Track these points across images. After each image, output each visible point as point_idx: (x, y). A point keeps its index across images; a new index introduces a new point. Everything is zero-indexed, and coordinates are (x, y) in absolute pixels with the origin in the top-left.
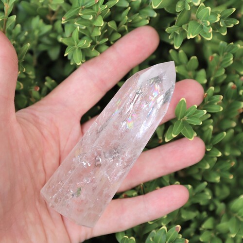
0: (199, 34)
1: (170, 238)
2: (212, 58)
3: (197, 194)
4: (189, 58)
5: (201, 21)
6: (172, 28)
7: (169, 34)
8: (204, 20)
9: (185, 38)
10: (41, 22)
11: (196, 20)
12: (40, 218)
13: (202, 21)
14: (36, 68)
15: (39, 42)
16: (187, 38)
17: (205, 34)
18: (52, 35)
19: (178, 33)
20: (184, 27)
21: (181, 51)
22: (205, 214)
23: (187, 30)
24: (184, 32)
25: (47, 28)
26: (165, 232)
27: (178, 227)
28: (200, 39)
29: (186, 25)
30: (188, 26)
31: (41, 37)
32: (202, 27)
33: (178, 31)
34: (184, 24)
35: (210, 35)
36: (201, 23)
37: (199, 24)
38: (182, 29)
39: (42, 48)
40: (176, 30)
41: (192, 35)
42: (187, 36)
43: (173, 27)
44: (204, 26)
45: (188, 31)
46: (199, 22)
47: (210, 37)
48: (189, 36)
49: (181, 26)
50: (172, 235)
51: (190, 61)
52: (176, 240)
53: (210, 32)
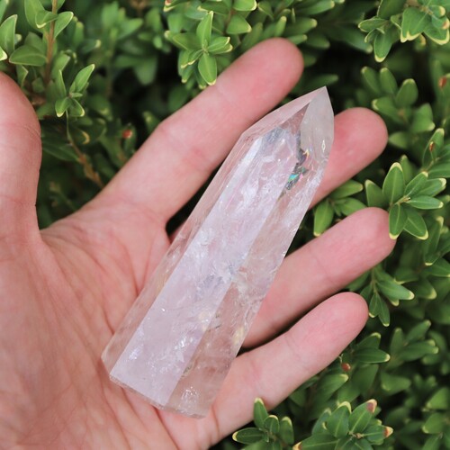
0: (423, 34)
1: (356, 425)
2: (445, 81)
3: (411, 343)
4: (399, 83)
5: (427, 7)
6: (371, 22)
7: (365, 34)
8: (433, 6)
9: (396, 41)
10: (122, 13)
11: (418, 7)
12: (115, 418)
13: (430, 8)
14: (112, 101)
15: (119, 52)
16: (400, 41)
17: (435, 32)
18: (143, 37)
19: (383, 32)
20: (394, 19)
21: (383, 70)
22: (432, 381)
23: (400, 25)
24: (393, 29)
25: (133, 25)
26: (348, 412)
27: (371, 404)
28: (424, 42)
29: (398, 16)
30: (401, 18)
31: (121, 42)
32: (429, 19)
33: (382, 27)
34: (394, 14)
35: (445, 34)
36: (427, 12)
37: (423, 13)
38: (390, 23)
39: (123, 62)
40: (379, 27)
41: (411, 34)
42: (398, 36)
43: (373, 19)
44: (434, 16)
45: (401, 29)
46: (422, 10)
47: (444, 38)
48: (405, 36)
49: (388, 19)
50: (360, 418)
51: (401, 89)
52: (367, 428)
53: (445, 28)
